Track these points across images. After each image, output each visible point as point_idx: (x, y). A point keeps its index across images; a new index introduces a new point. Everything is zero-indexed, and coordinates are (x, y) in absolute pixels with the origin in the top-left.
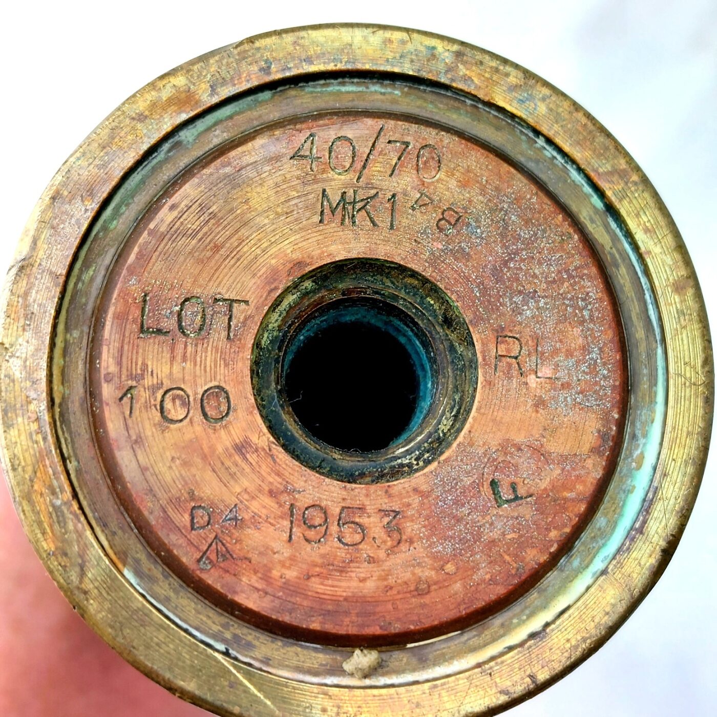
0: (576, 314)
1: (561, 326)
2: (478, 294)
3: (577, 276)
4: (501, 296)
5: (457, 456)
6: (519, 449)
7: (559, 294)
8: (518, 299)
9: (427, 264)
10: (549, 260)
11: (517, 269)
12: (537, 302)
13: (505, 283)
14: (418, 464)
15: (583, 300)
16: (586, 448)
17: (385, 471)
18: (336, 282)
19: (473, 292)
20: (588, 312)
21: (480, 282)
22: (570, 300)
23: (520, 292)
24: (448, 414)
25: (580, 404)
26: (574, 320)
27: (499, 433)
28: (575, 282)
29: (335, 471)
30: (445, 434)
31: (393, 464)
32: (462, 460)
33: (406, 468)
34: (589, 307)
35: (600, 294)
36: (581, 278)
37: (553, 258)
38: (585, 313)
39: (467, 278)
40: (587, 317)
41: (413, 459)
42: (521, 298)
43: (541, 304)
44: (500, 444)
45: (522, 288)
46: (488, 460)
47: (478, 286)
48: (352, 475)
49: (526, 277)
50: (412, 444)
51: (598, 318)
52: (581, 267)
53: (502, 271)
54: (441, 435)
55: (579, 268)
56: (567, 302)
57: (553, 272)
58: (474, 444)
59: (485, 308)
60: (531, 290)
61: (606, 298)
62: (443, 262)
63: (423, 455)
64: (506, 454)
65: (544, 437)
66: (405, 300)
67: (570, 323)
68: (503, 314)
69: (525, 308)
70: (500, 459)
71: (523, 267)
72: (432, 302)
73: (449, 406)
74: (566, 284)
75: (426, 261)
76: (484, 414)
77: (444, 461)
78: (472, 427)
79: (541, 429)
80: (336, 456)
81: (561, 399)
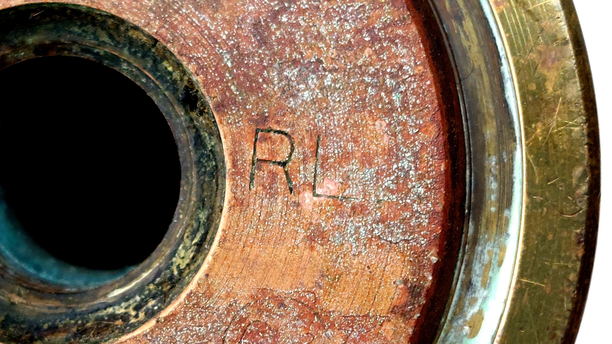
0: (381, 98)
1: (356, 117)
2: (229, 64)
3: (385, 39)
4: (265, 68)
5: (185, 312)
6: (281, 304)
7: (355, 66)
8: (291, 73)
9: (152, 15)
10: (344, 12)
11: (292, 25)
12: (321, 78)
13: (271, 48)
14: (137, 316)
15: (393, 76)
16: (384, 306)
17: (89, 325)
18: (24, 33)
19: (221, 59)
20: (400, 96)
21: (233, 45)
22: (373, 75)
23: (295, 62)
24: (187, 241)
25: (379, 238)
26: (376, 108)
27: (252, 279)
28: (382, 47)
29: (13, 322)
30: (181, 272)
31: (100, 314)
32: (192, 318)
33: (119, 322)
34: (403, 88)
35: (421, 68)
36: (392, 41)
37: (350, 10)
38: (396, 97)
39: (214, 38)
40: (398, 104)
41: (131, 308)
42: (295, 71)
43: (327, 82)
44: (252, 297)
45: (299, 56)
46: (233, 319)
47: (230, 52)
48: (38, 329)
49: (306, 39)
50: (133, 284)
51: (414, 105)
52: (393, 24)
53: (268, 27)
54: (176, 273)
55: (389, 25)
56: (367, 79)
57: (348, 32)
58: (212, 295)
59: (240, 86)
60: (313, 60)
61: (430, 75)
62: (176, 12)
63: (147, 302)
64: (260, 311)
65: (320, 287)
66: (129, 64)
67: (370, 112)
68: (266, 96)
69: (302, 86)
70: (251, 319)
71: (302, 23)
72: (170, 69)
73: (190, 229)
74: (368, 51)
75: (151, 9)
76: (230, 249)
77: (165, 319)
78: (210, 269)
79: (317, 274)
80: (17, 300)
81: (351, 229)
